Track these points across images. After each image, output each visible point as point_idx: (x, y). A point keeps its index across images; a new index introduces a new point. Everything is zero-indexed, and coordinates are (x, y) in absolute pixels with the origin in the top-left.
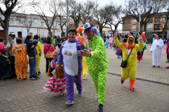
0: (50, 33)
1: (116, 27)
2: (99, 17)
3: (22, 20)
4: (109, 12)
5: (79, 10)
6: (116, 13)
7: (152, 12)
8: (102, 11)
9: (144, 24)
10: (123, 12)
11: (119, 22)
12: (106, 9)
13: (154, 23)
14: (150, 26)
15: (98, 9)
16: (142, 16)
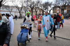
0: (20, 14)
1: (50, 11)
2: (42, 7)
4: (47, 5)
5: (33, 4)
6: (50, 5)
7: (66, 5)
8: (44, 4)
9: (63, 10)
10: (53, 5)
11: (51, 9)
12: (45, 3)
13: (67, 10)
14: (65, 11)
15: (42, 3)
16: (62, 6)
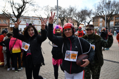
1: (89, 23)
3: (27, 20)
5: (64, 13)
6: (89, 14)
8: (79, 13)
9: (108, 21)
11: (91, 21)
14: (112, 23)
